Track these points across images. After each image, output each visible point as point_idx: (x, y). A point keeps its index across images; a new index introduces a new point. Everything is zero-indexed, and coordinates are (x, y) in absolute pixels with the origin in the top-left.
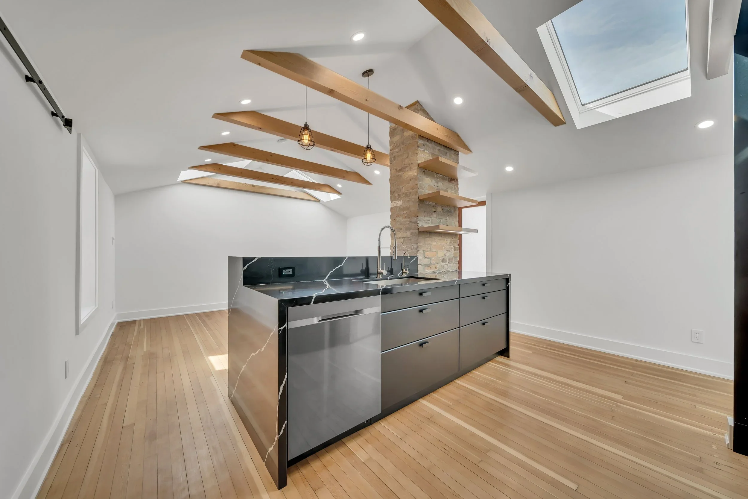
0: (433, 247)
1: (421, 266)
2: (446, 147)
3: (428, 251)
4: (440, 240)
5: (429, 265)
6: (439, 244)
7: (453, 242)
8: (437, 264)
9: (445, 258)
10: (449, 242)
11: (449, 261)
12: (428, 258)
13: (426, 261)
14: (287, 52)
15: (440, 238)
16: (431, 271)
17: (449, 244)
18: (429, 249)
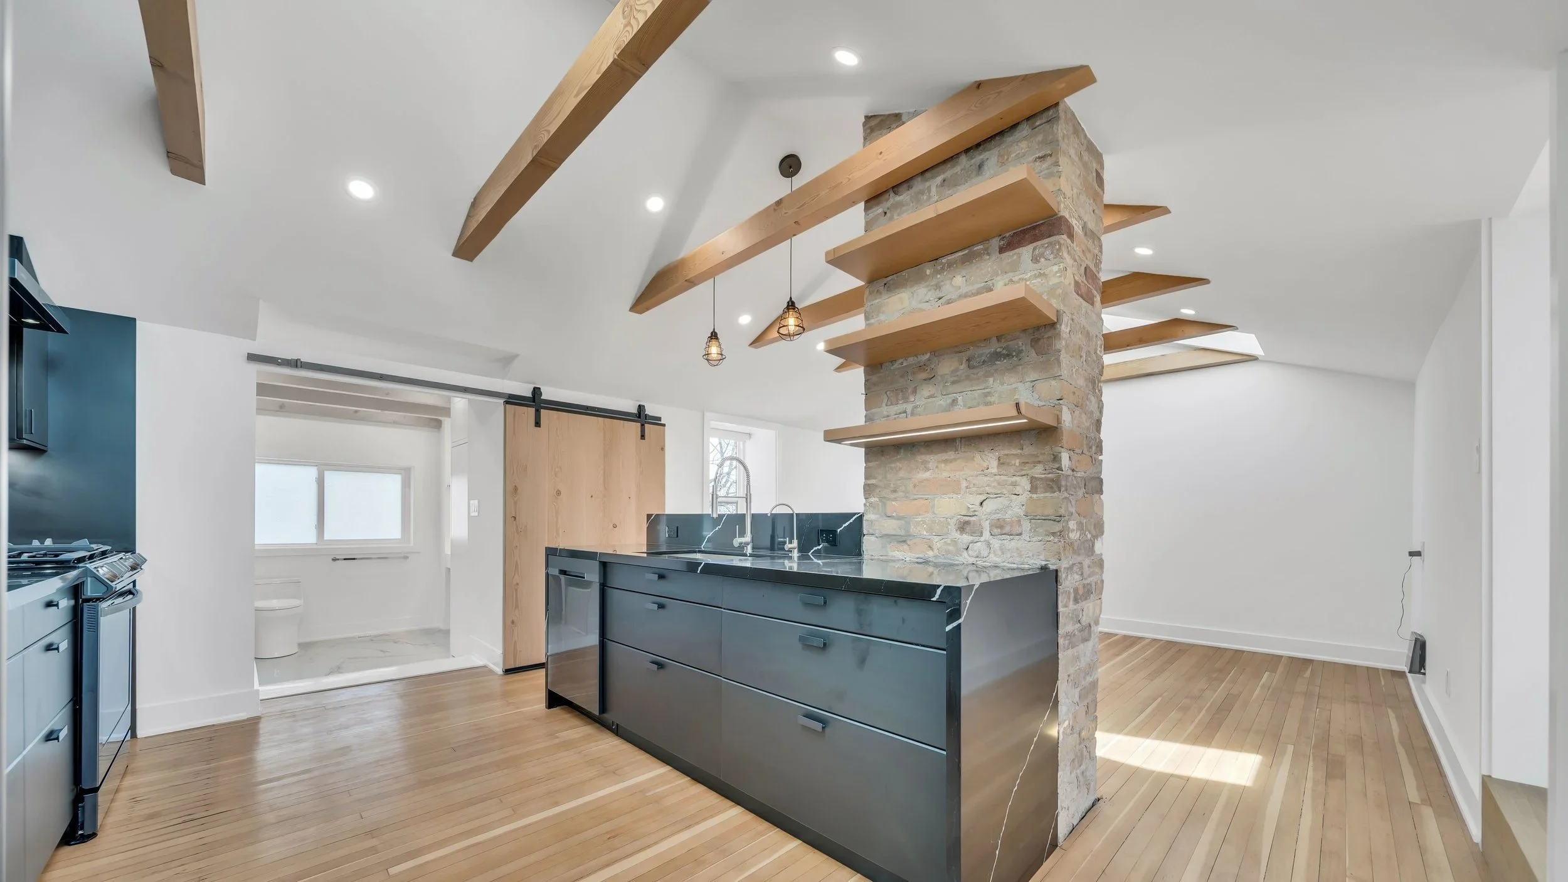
0: (915, 486)
1: (873, 538)
2: (978, 145)
3: (895, 499)
4: (946, 461)
5: (904, 539)
6: (945, 474)
7: (1017, 462)
8: (936, 539)
9: (973, 518)
10: (995, 463)
11: (997, 531)
12: (899, 518)
13: (890, 526)
14: (651, 279)
15: (951, 455)
16: (910, 556)
17: (995, 470)
18: (900, 494)
